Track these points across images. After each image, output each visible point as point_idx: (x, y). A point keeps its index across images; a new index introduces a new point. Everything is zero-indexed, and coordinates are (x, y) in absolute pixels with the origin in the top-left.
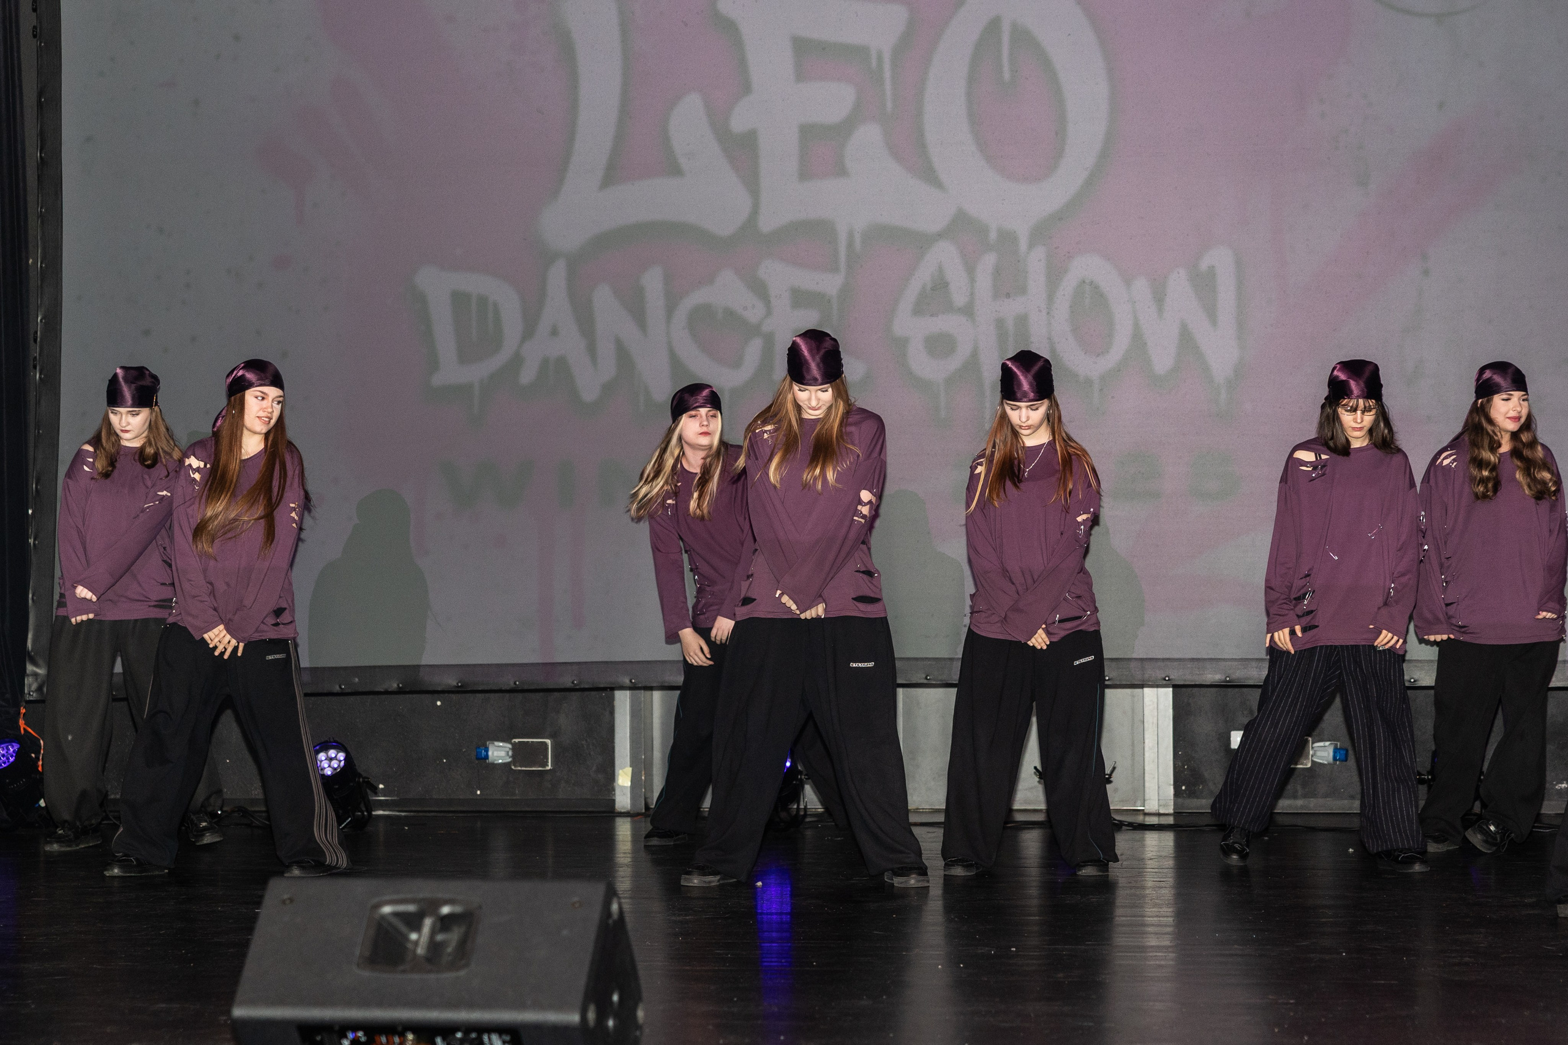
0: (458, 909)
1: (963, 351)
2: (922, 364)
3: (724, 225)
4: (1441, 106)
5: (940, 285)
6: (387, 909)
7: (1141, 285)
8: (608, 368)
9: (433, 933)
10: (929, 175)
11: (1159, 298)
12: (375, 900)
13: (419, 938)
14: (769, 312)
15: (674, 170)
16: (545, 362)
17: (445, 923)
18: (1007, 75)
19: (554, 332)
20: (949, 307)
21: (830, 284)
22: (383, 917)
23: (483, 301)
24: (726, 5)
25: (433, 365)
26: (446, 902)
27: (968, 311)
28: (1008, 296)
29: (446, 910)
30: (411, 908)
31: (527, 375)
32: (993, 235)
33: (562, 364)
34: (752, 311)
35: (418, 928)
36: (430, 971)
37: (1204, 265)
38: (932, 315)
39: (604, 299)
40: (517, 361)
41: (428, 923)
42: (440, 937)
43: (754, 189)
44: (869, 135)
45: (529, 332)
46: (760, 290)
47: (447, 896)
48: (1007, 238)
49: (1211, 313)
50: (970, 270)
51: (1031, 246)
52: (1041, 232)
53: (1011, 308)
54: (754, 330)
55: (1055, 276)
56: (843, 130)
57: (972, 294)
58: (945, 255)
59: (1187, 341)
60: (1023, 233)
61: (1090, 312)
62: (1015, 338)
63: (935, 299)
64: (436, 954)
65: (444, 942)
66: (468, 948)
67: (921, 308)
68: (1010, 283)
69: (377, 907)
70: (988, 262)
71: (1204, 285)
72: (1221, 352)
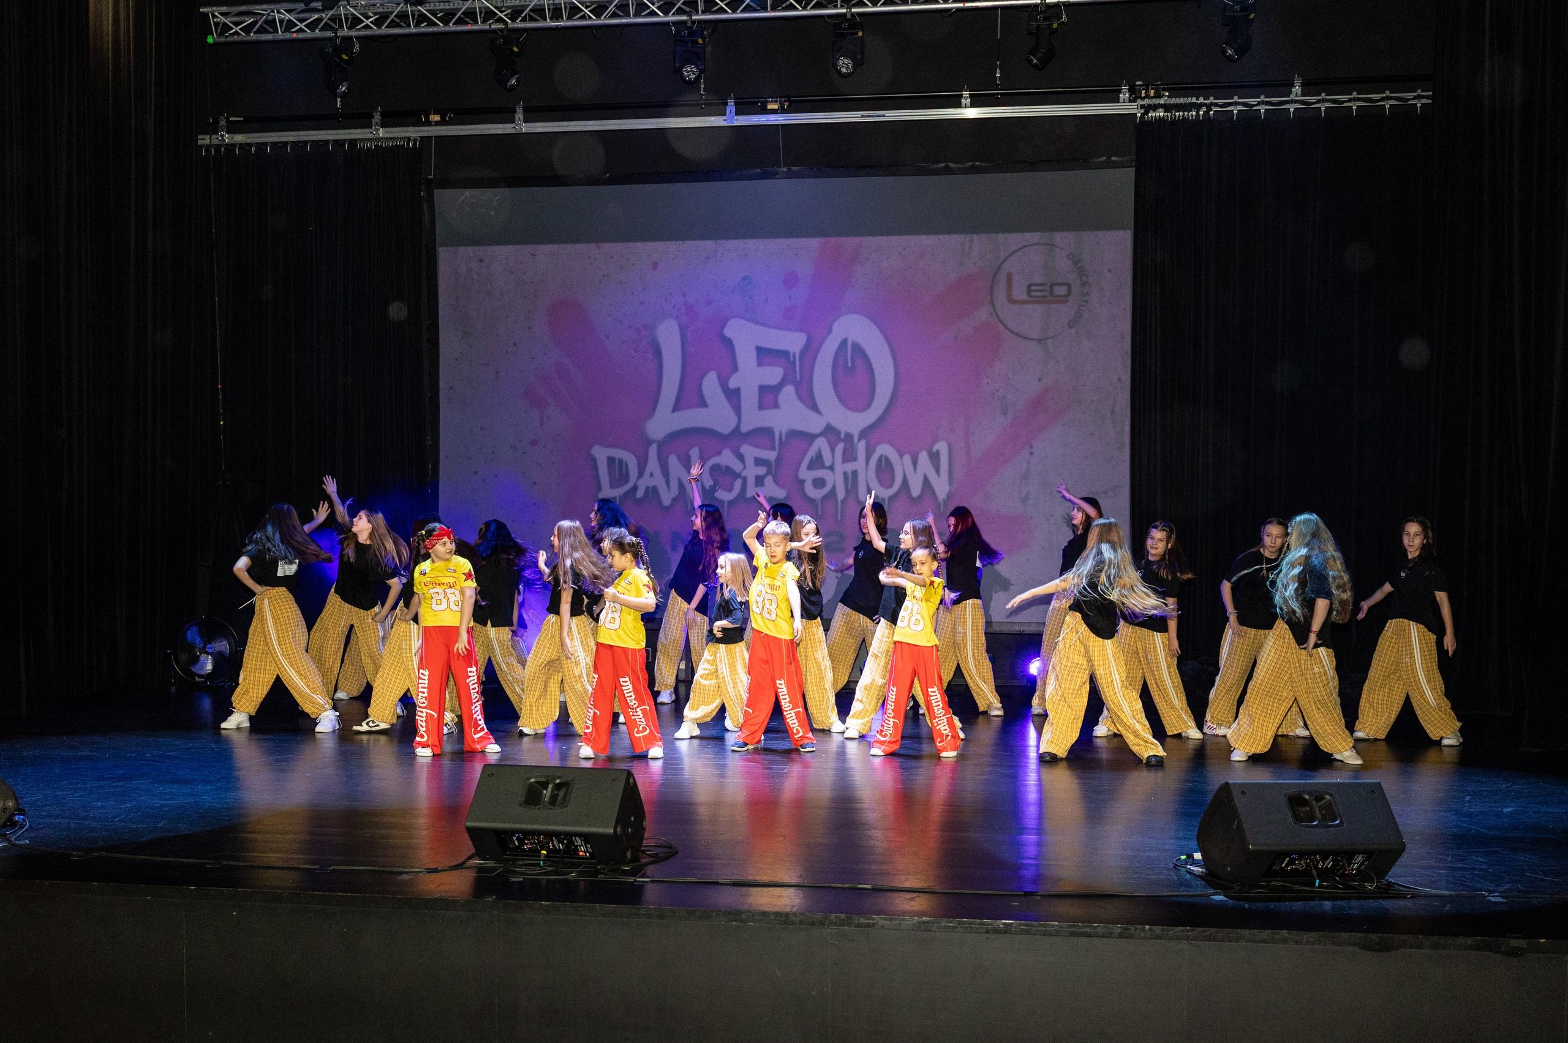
0: (563, 780)
1: (829, 487)
2: (811, 491)
3: (726, 428)
4: (1040, 380)
5: (819, 456)
6: (532, 780)
7: (907, 459)
8: (675, 491)
9: (553, 790)
10: (815, 408)
11: (915, 463)
12: (528, 776)
13: (547, 793)
14: (744, 468)
15: (703, 404)
16: (647, 488)
17: (558, 787)
18: (850, 364)
19: (652, 475)
20: (823, 467)
21: (772, 455)
22: (531, 783)
23: (621, 461)
24: (728, 332)
25: (599, 489)
26: (559, 777)
27: (831, 468)
28: (849, 461)
29: (558, 781)
30: (544, 780)
31: (640, 494)
32: (842, 436)
33: (655, 489)
34: (737, 466)
35: (546, 788)
36: (550, 808)
37: (934, 450)
38: (815, 469)
39: (673, 460)
40: (635, 488)
41: (550, 786)
42: (555, 792)
43: (739, 414)
44: (789, 390)
45: (640, 475)
46: (741, 458)
47: (559, 775)
48: (849, 437)
49: (938, 470)
50: (833, 450)
51: (859, 440)
52: (863, 434)
53: (850, 467)
54: (738, 475)
55: (869, 453)
56: (776, 389)
57: (833, 461)
58: (821, 444)
59: (926, 482)
60: (856, 434)
61: (885, 469)
62: (852, 480)
63: (817, 462)
64: (554, 798)
65: (557, 795)
66: (567, 798)
67: (811, 467)
68: (849, 456)
69: (529, 779)
70: (840, 447)
71: (935, 458)
72: (942, 488)
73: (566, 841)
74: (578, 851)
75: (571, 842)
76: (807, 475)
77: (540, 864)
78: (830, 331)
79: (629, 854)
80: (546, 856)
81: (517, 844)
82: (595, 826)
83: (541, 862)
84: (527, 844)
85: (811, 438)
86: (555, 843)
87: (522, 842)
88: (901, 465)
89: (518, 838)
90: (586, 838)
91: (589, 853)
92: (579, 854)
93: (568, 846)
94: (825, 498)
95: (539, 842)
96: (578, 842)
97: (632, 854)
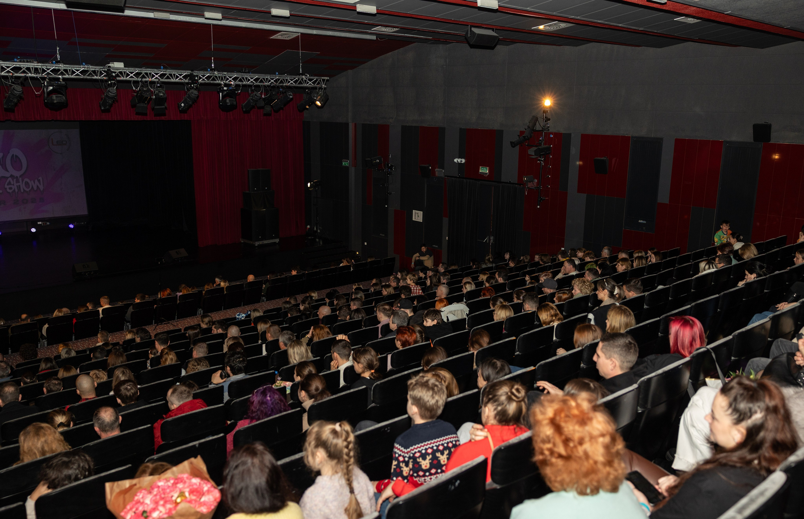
1: (13, 189)
2: (8, 190)
7: (32, 182)
10: (7, 170)
11: (34, 182)
18: (15, 160)
20: (11, 185)
27: (13, 185)
32: (15, 177)
37: (39, 179)
38: (9, 185)
48: (17, 177)
49: (40, 184)
50: (13, 181)
51: (20, 178)
52: (20, 176)
53: (18, 184)
55: (22, 181)
57: (14, 183)
58: (10, 179)
59: (38, 186)
60: (18, 176)
61: (27, 184)
62: (19, 187)
63: (9, 183)
67: (7, 185)
68: (18, 181)
70: (15, 180)
71: (39, 181)
72: (41, 188)
76: (6, 186)
78: (9, 153)
85: (8, 178)
88: (31, 183)
94: (12, 192)
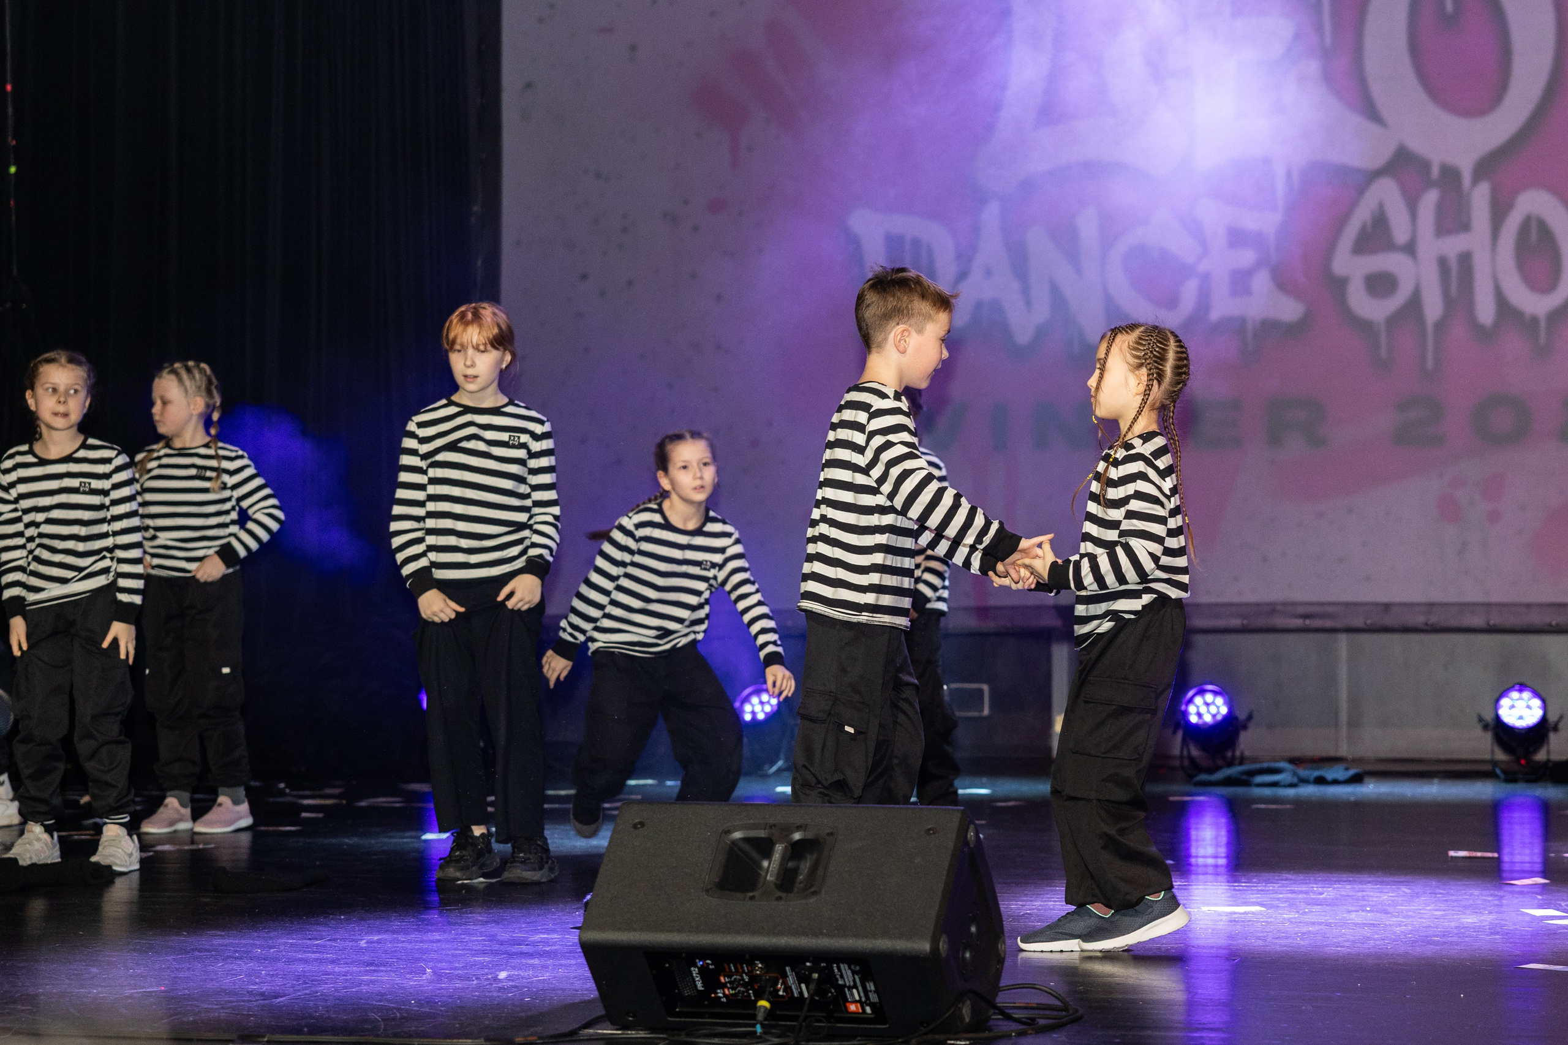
0: (810, 835)
1: (1407, 291)
2: (1361, 303)
5: (1381, 221)
6: (738, 834)
8: (1042, 309)
9: (784, 860)
10: (1372, 112)
12: (726, 825)
13: (771, 866)
14: (1205, 254)
16: (979, 305)
17: (797, 850)
19: (988, 273)
20: (1391, 246)
21: (1268, 223)
22: (734, 843)
23: (916, 243)
26: (798, 828)
27: (1411, 250)
28: (1451, 232)
29: (797, 836)
30: (762, 834)
32: (1435, 173)
33: (996, 307)
34: (1190, 253)
35: (768, 855)
36: (779, 898)
39: (1038, 238)
41: (779, 848)
42: (790, 865)
44: (1307, 70)
46: (1196, 230)
47: (799, 822)
48: (1451, 176)
50: (1414, 211)
51: (1475, 181)
53: (1453, 246)
55: (1498, 215)
57: (1414, 232)
58: (1386, 193)
60: (1467, 168)
62: (1458, 275)
63: (1375, 238)
64: (787, 880)
65: (795, 871)
66: (820, 872)
67: (1361, 247)
68: (1453, 217)
69: (728, 832)
73: (815, 976)
74: (846, 1000)
75: (829, 978)
76: (1352, 268)
77: (755, 1032)
79: (966, 1012)
80: (770, 1014)
81: (699, 985)
82: (886, 934)
83: (759, 1029)
84: (723, 986)
86: (791, 980)
87: (711, 980)
89: (703, 971)
90: (864, 964)
91: (872, 1005)
92: (846, 1008)
93: (819, 990)
95: (754, 979)
96: (846, 975)
97: (974, 1011)
